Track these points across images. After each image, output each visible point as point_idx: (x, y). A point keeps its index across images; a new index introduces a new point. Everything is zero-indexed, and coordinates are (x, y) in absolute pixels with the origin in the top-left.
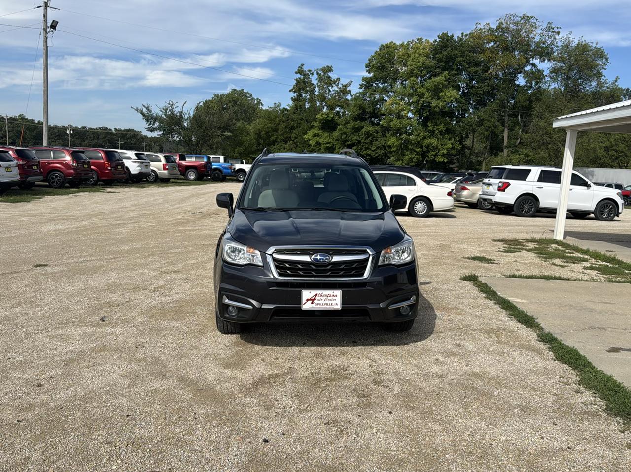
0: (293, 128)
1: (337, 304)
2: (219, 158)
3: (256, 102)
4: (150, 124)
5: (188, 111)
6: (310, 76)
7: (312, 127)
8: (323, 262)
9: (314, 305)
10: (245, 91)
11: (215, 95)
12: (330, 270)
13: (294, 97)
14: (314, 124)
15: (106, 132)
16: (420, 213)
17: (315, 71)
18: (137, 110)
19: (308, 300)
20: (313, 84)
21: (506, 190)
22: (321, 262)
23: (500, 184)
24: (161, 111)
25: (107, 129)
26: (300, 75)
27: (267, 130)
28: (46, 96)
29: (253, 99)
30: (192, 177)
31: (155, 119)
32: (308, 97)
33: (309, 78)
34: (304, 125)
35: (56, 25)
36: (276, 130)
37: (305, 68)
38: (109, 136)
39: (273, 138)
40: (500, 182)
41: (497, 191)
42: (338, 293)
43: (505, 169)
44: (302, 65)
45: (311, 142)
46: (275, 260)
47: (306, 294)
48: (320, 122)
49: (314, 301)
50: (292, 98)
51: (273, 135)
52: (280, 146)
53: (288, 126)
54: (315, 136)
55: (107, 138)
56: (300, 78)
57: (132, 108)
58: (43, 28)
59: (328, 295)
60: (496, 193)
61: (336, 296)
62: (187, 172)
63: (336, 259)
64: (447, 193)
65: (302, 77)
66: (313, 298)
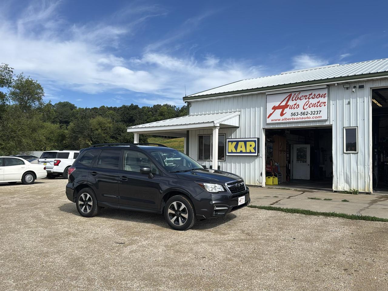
9: (241, 203)
16: (30, 182)
21: (59, 164)
23: (55, 162)
40: (55, 160)
41: (54, 166)
42: (244, 197)
43: (56, 153)
60: (53, 167)
64: (43, 168)
66: (240, 200)
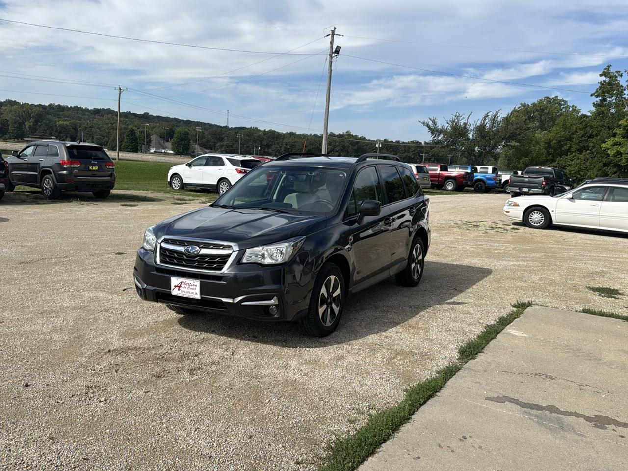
0: (591, 136)
1: (197, 294)
2: (488, 168)
3: (571, 109)
4: (435, 137)
5: (475, 122)
6: (619, 77)
7: (615, 135)
8: (193, 253)
9: (180, 292)
10: (558, 98)
11: (522, 104)
12: (197, 261)
13: (597, 101)
14: (617, 131)
15: (417, 145)
17: (626, 71)
18: (424, 123)
19: (175, 286)
20: (622, 87)
22: (191, 253)
24: (448, 123)
25: (418, 142)
26: (606, 77)
27: (559, 139)
28: (327, 113)
29: (568, 107)
30: (450, 187)
31: (441, 131)
32: (614, 101)
33: (617, 80)
34: (605, 132)
35: (340, 50)
36: (570, 139)
37: (613, 70)
38: (419, 149)
39: (566, 147)
42: (197, 283)
44: (609, 66)
45: (609, 152)
46: (161, 248)
47: (175, 281)
48: (623, 129)
49: (180, 288)
50: (594, 103)
51: (566, 144)
52: (574, 156)
53: (586, 133)
54: (615, 144)
55: (417, 151)
56: (605, 81)
57: (419, 121)
58: (329, 53)
59: (190, 285)
61: (196, 286)
62: (446, 182)
63: (204, 251)
65: (608, 80)
66: (179, 285)
